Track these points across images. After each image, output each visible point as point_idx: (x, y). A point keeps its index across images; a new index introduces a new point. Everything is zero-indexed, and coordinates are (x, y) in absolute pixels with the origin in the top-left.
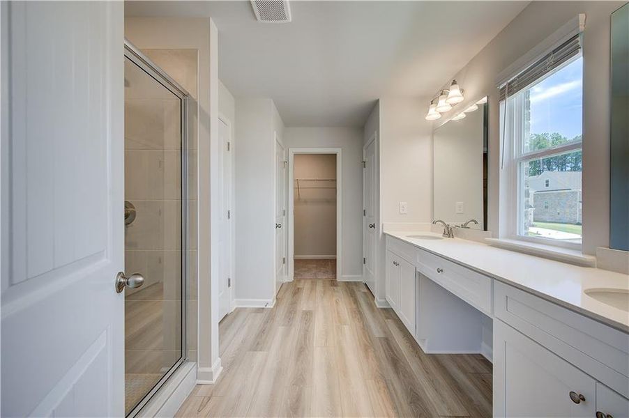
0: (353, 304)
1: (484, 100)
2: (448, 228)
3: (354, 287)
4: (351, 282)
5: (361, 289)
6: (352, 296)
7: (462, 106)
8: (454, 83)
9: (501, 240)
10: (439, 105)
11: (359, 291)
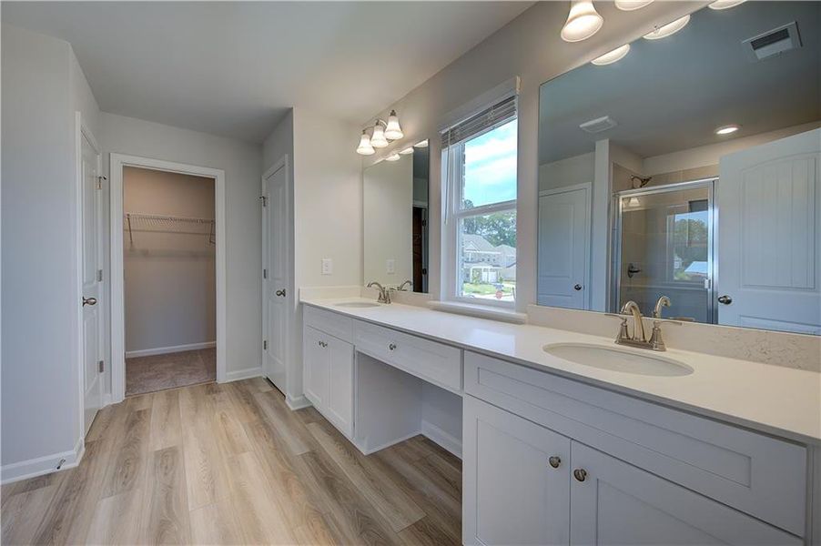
0: (252, 414)
1: (425, 143)
2: (384, 291)
3: (250, 388)
4: (243, 380)
5: (260, 388)
6: (249, 403)
7: (400, 144)
8: (393, 114)
9: (443, 303)
10: (374, 137)
11: (259, 391)
